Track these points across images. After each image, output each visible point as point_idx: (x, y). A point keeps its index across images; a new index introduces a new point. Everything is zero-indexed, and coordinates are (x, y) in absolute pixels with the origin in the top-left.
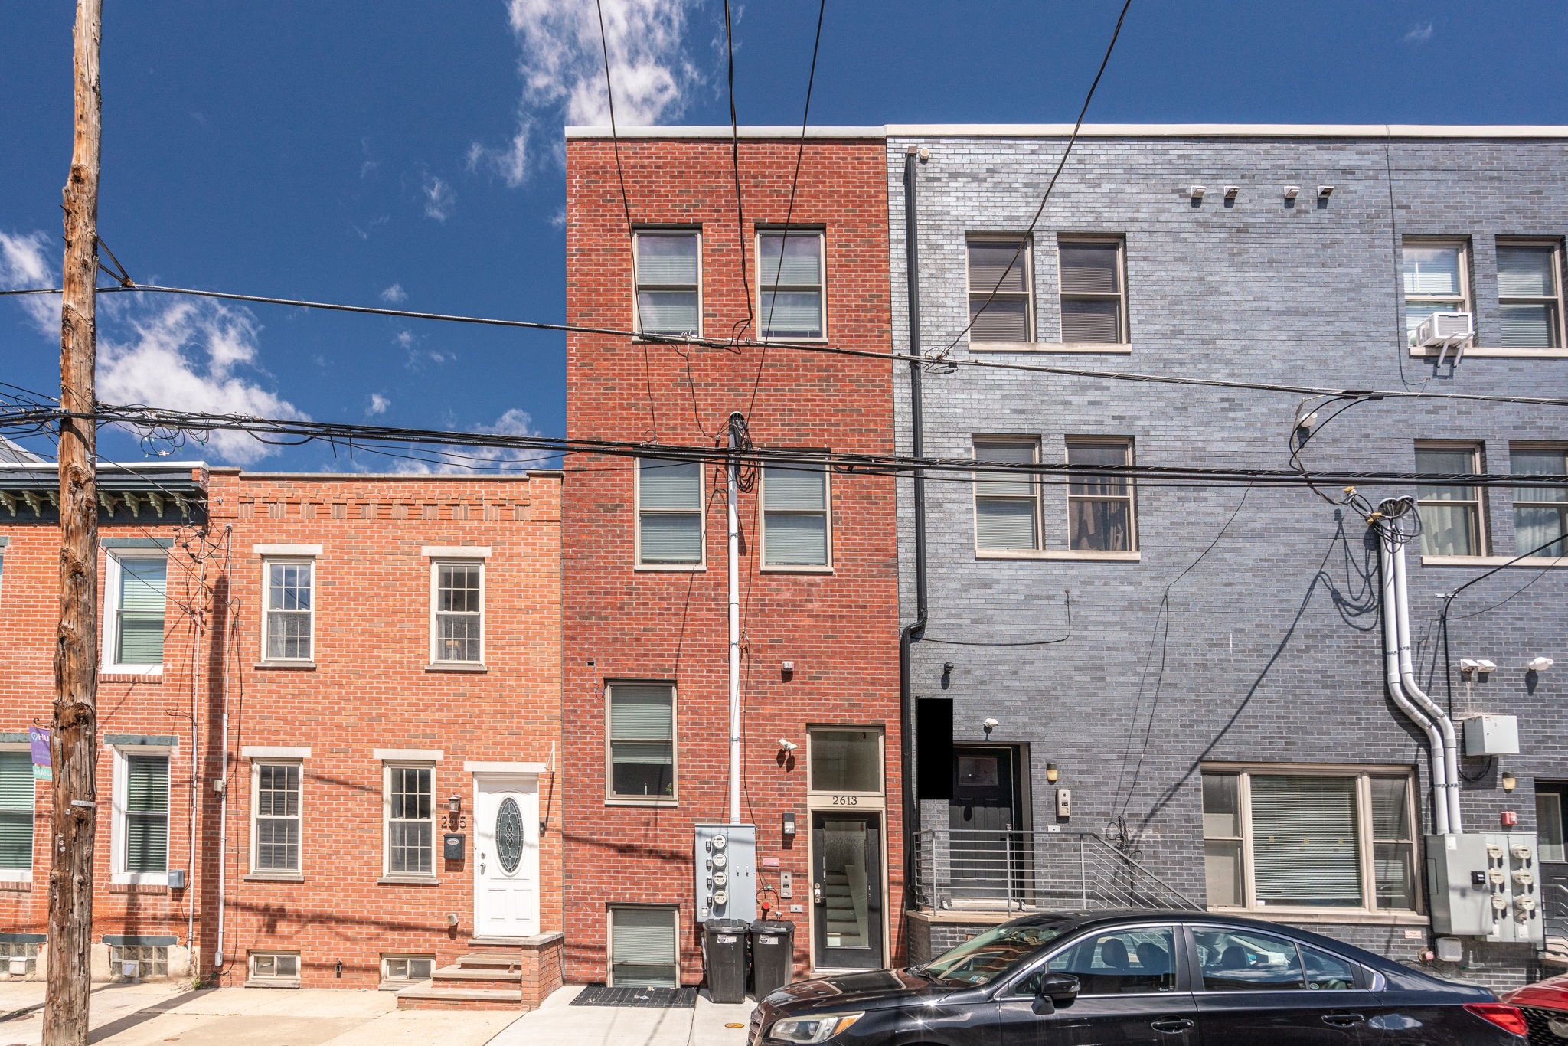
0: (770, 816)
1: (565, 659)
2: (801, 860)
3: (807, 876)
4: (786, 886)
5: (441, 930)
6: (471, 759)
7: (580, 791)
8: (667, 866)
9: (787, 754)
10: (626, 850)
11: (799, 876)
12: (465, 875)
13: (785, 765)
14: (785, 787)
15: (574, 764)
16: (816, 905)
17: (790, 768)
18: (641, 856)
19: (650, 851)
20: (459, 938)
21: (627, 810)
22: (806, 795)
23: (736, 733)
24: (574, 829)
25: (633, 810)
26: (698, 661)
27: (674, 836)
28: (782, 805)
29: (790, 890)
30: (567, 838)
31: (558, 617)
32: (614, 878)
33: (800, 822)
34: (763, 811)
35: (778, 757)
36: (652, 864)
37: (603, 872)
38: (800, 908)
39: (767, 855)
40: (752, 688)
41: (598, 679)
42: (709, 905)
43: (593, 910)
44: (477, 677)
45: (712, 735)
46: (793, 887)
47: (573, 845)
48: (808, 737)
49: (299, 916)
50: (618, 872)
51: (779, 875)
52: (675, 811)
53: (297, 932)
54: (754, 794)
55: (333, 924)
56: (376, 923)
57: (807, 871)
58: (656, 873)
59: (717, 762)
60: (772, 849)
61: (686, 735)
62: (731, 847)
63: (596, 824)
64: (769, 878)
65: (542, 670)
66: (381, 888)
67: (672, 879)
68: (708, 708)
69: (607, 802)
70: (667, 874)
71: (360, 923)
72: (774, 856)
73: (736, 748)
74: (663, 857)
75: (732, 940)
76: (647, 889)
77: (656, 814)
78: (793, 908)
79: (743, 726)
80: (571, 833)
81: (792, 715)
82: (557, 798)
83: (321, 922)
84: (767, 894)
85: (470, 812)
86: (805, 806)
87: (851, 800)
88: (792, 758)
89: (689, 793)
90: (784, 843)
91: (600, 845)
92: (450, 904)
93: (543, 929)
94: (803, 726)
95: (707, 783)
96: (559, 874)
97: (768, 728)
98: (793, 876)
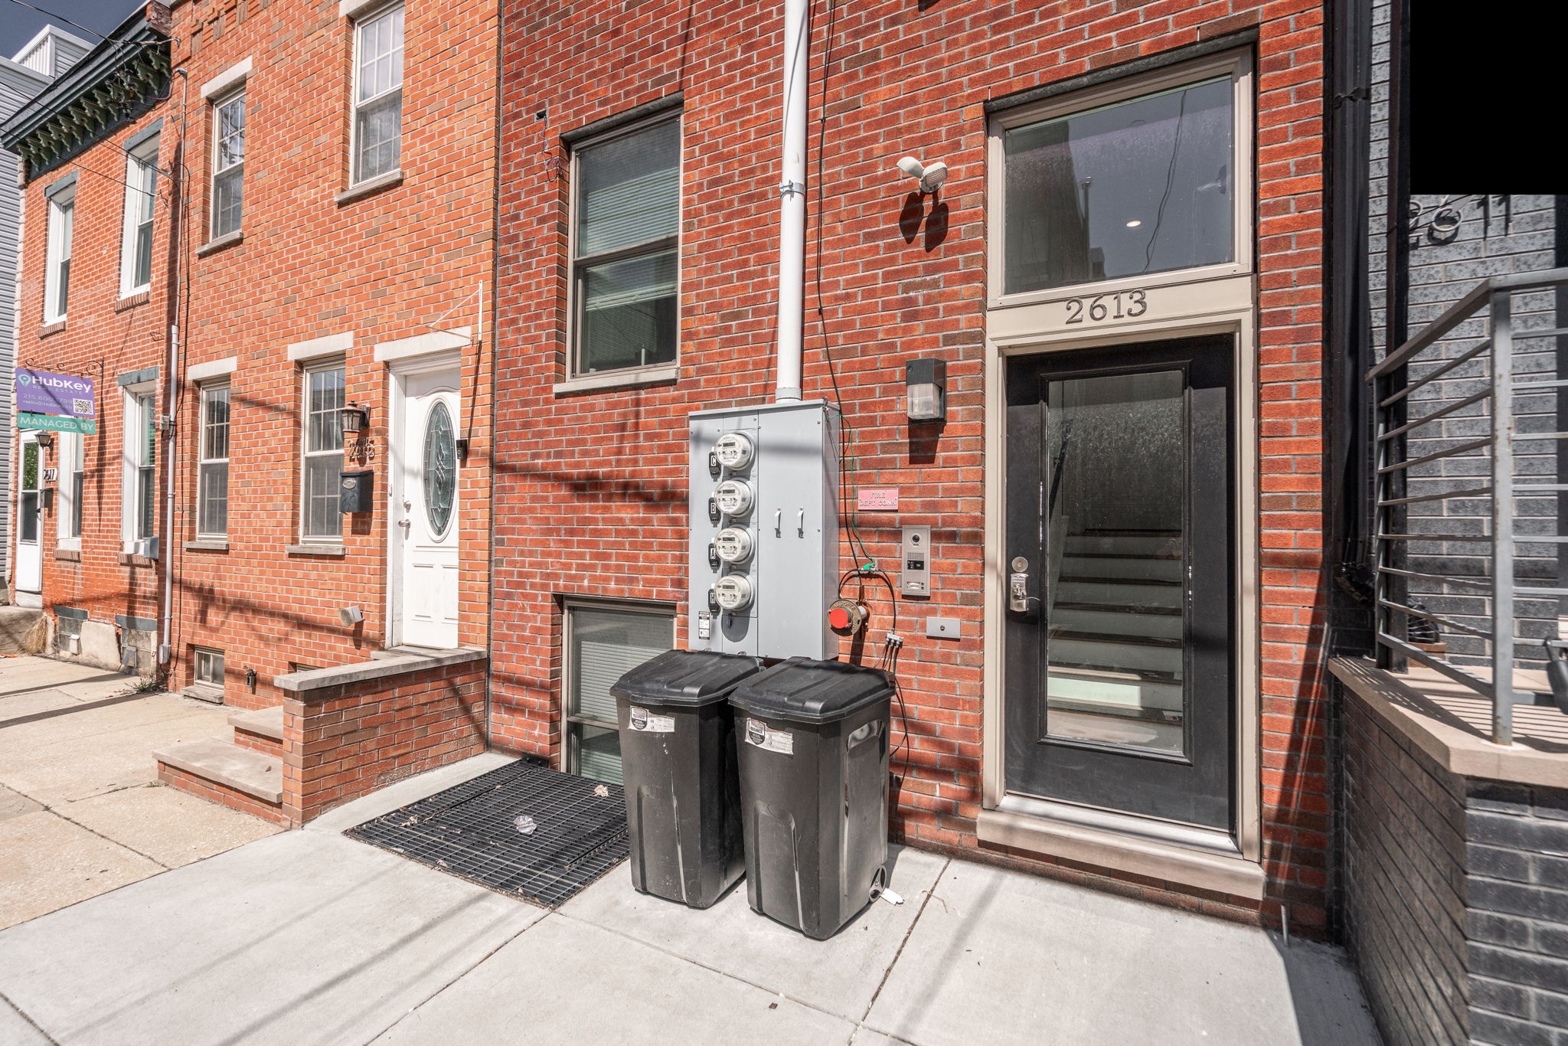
0: (878, 378)
1: (502, 119)
2: (962, 491)
3: (977, 538)
4: (917, 565)
5: (345, 633)
6: (382, 340)
7: (519, 373)
8: (655, 517)
9: (928, 203)
10: (586, 486)
11: (952, 536)
12: (373, 539)
13: (921, 234)
14: (919, 295)
15: (514, 321)
16: (1011, 617)
17: (936, 236)
18: (609, 497)
19: (626, 486)
20: (364, 647)
21: (590, 399)
22: (983, 307)
23: (792, 171)
24: (509, 447)
25: (600, 400)
26: (724, 34)
27: (668, 449)
28: (908, 346)
29: (925, 575)
30: (498, 467)
31: (492, 43)
32: (567, 544)
33: (958, 384)
34: (862, 366)
35: (904, 216)
36: (628, 513)
37: (549, 532)
38: (953, 626)
39: (868, 481)
40: (841, 54)
41: (551, 142)
42: (715, 608)
43: (533, 608)
44: (391, 195)
45: (750, 198)
46: (936, 569)
47: (507, 481)
48: (996, 144)
49: (224, 601)
50: (571, 532)
51: (897, 535)
52: (672, 392)
53: (223, 623)
54: (840, 326)
55: (250, 615)
56: (285, 616)
57: (980, 522)
58: (633, 533)
59: (758, 262)
60: (881, 464)
61: (698, 213)
62: (765, 465)
63: (540, 434)
64: (873, 543)
65: (470, 152)
66: (292, 561)
67: (663, 546)
68: (744, 137)
69: (558, 388)
70: (654, 534)
71: (272, 614)
72: (889, 484)
73: (791, 210)
74: (647, 498)
75: (663, 725)
76: (619, 568)
77: (637, 403)
78: (934, 624)
79: (815, 155)
80: (503, 456)
81: (943, 92)
82: (484, 388)
83: (241, 611)
84: (870, 584)
85: (383, 433)
86: (980, 337)
87: (1127, 303)
88: (941, 210)
89: (701, 346)
90: (913, 447)
91: (545, 477)
92: (355, 589)
93: (463, 639)
94: (973, 112)
95: (736, 316)
96: (482, 536)
97: (878, 147)
98: (936, 536)
